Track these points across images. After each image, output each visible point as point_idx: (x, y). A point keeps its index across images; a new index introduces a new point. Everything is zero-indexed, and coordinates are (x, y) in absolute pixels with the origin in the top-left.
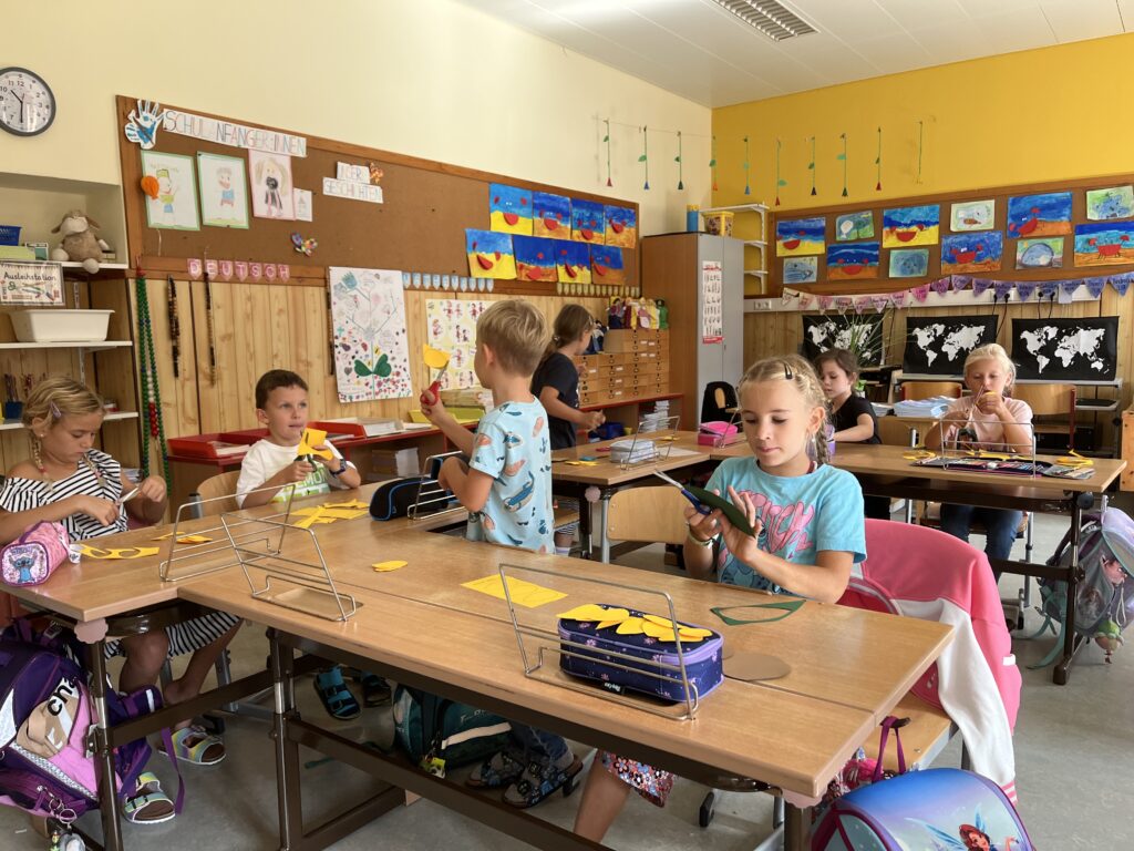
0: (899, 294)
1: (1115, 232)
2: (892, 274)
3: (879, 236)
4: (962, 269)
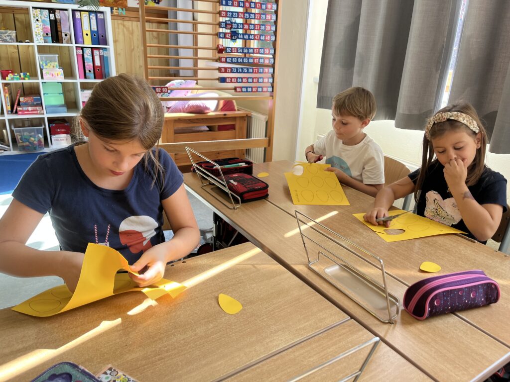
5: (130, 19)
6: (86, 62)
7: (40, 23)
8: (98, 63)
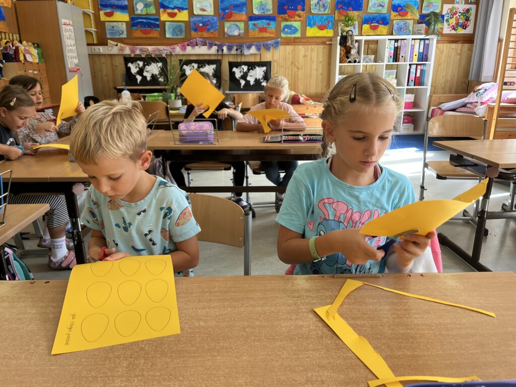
0: (173, 47)
1: (264, 21)
2: (168, 36)
3: (158, 13)
4: (201, 35)
5: (443, 42)
6: (411, 74)
8: (418, 75)
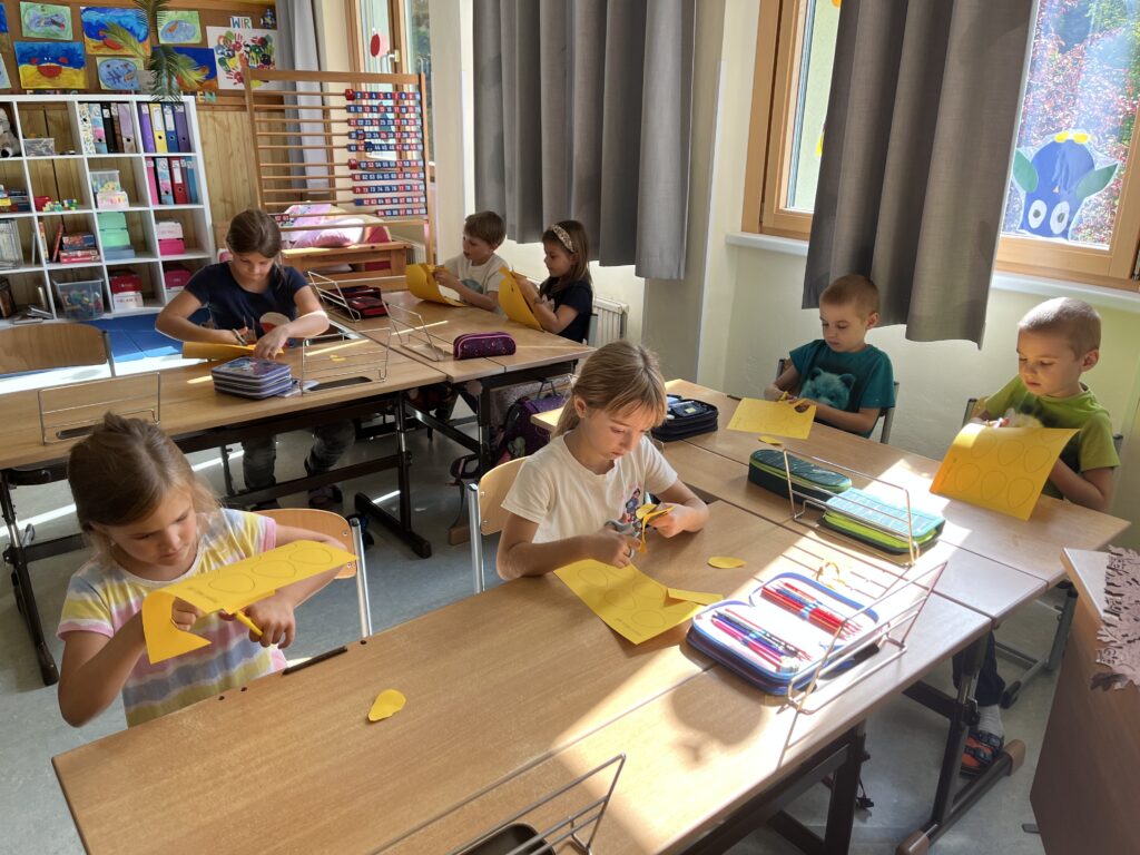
5: (224, 107)
6: (160, 178)
7: (89, 124)
8: (178, 179)
